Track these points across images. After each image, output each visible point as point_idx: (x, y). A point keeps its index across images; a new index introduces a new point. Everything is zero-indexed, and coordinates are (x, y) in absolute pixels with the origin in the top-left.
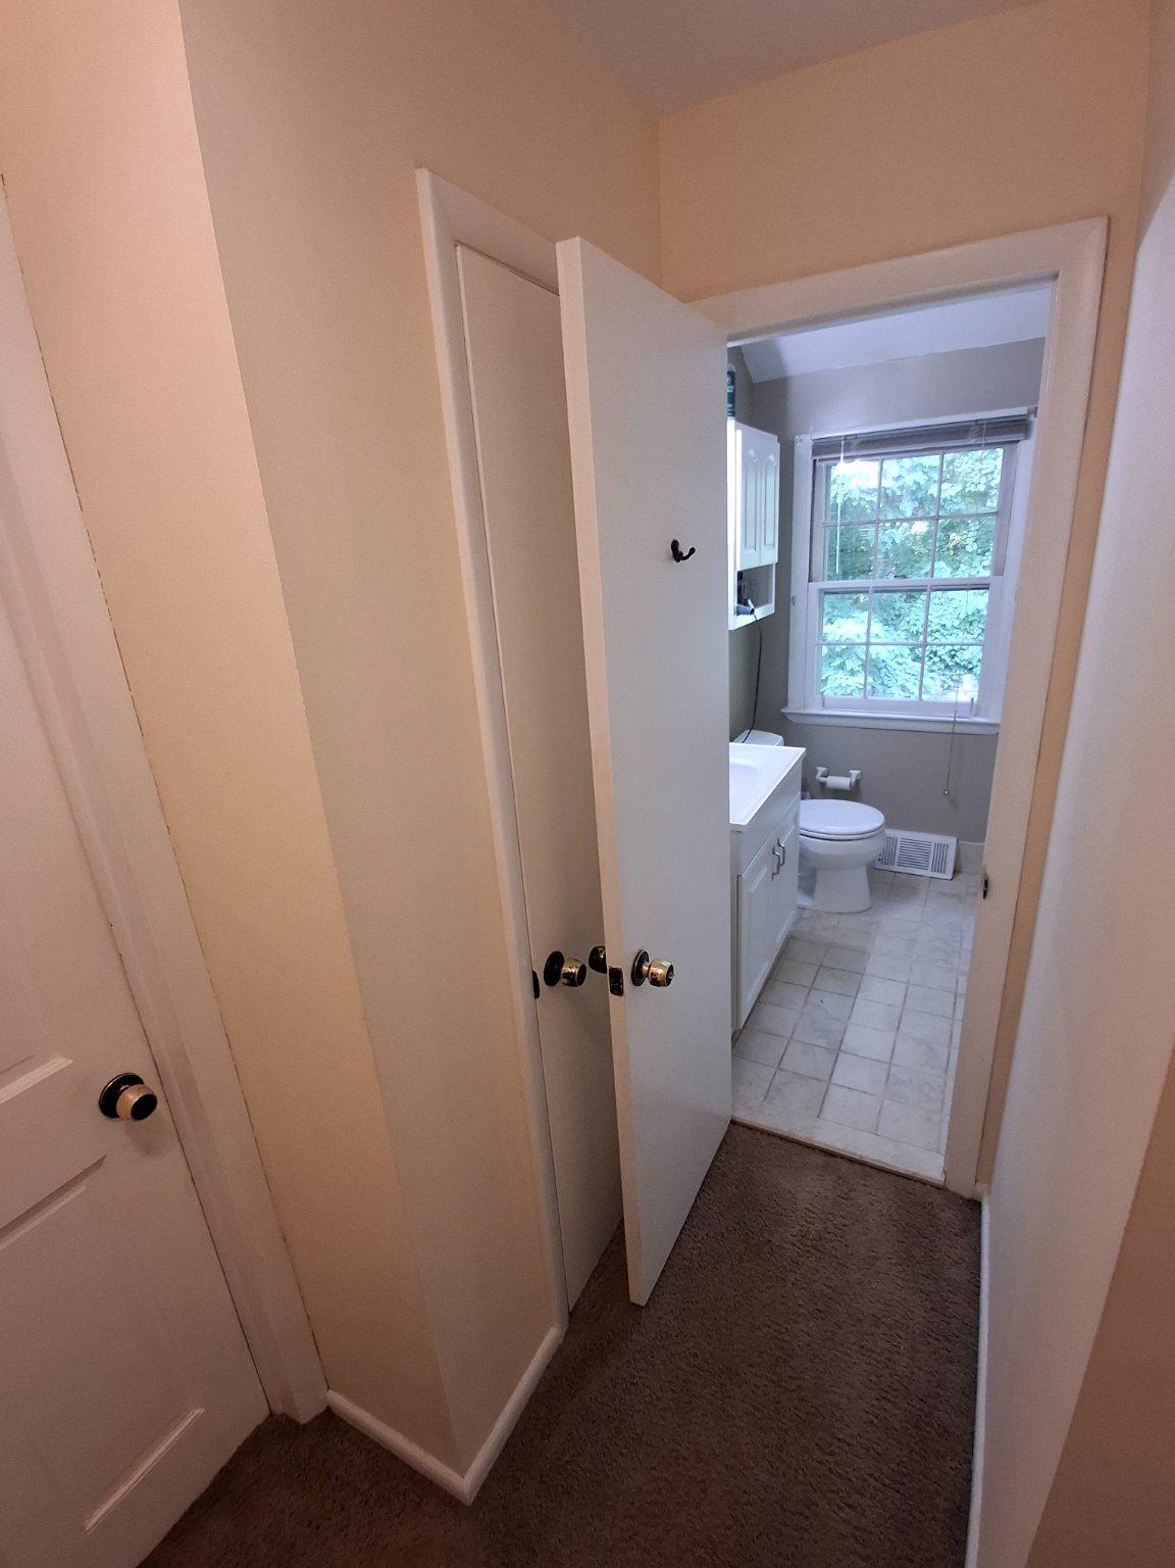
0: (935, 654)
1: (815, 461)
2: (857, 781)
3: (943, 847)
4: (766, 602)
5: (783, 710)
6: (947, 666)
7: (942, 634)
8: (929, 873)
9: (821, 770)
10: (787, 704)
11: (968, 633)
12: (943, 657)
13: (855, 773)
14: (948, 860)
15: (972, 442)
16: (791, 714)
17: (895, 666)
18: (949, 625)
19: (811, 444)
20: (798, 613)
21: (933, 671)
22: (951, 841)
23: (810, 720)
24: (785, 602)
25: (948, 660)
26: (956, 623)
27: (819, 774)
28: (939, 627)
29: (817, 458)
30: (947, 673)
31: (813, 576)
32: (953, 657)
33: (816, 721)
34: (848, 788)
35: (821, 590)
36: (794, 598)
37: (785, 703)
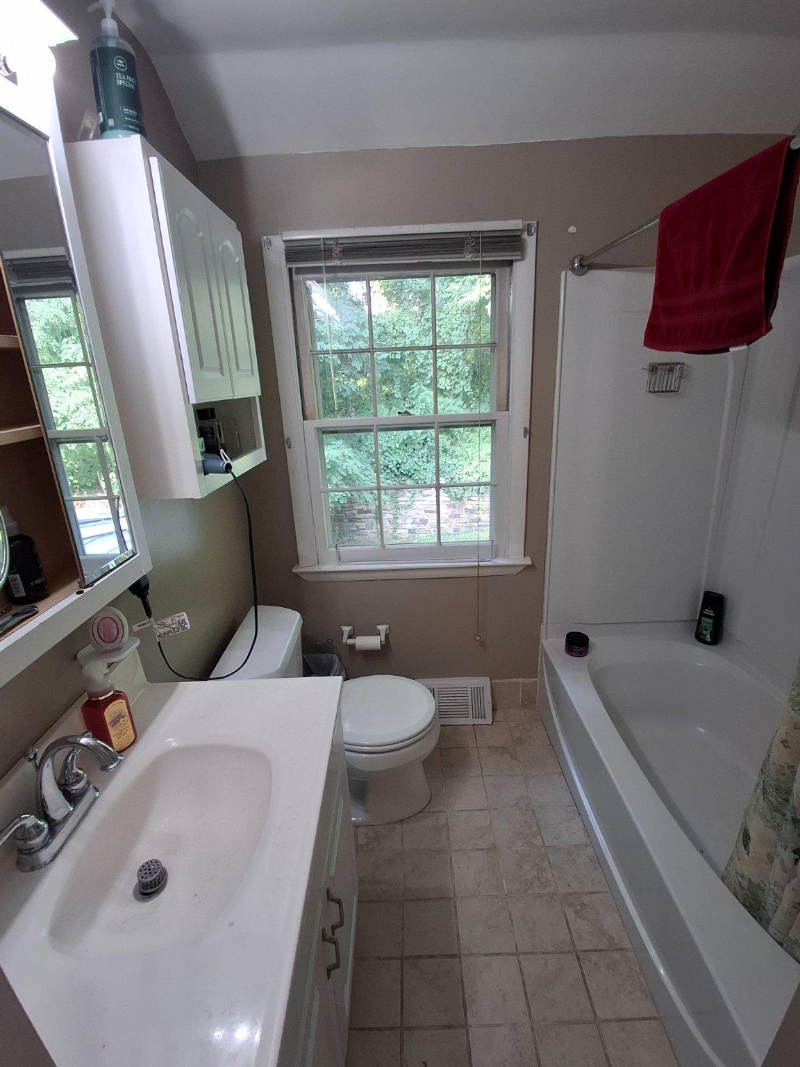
0: (387, 467)
1: (290, 269)
2: (387, 636)
3: (478, 691)
4: (253, 447)
5: (294, 570)
6: (396, 475)
7: (390, 453)
8: (470, 721)
9: (346, 629)
10: (298, 563)
11: (406, 451)
12: (393, 469)
13: (383, 628)
14: (486, 704)
15: (468, 257)
16: (303, 573)
17: (364, 478)
18: (393, 446)
19: (282, 246)
20: (296, 457)
21: (388, 479)
22: (484, 682)
23: (326, 578)
24: (278, 445)
25: (396, 471)
26: (398, 446)
27: (346, 636)
28: (387, 448)
29: (294, 266)
30: (396, 479)
31: (308, 413)
32: (398, 469)
33: (334, 577)
34: (380, 649)
35: (318, 429)
36: (288, 439)
37: (296, 561)
